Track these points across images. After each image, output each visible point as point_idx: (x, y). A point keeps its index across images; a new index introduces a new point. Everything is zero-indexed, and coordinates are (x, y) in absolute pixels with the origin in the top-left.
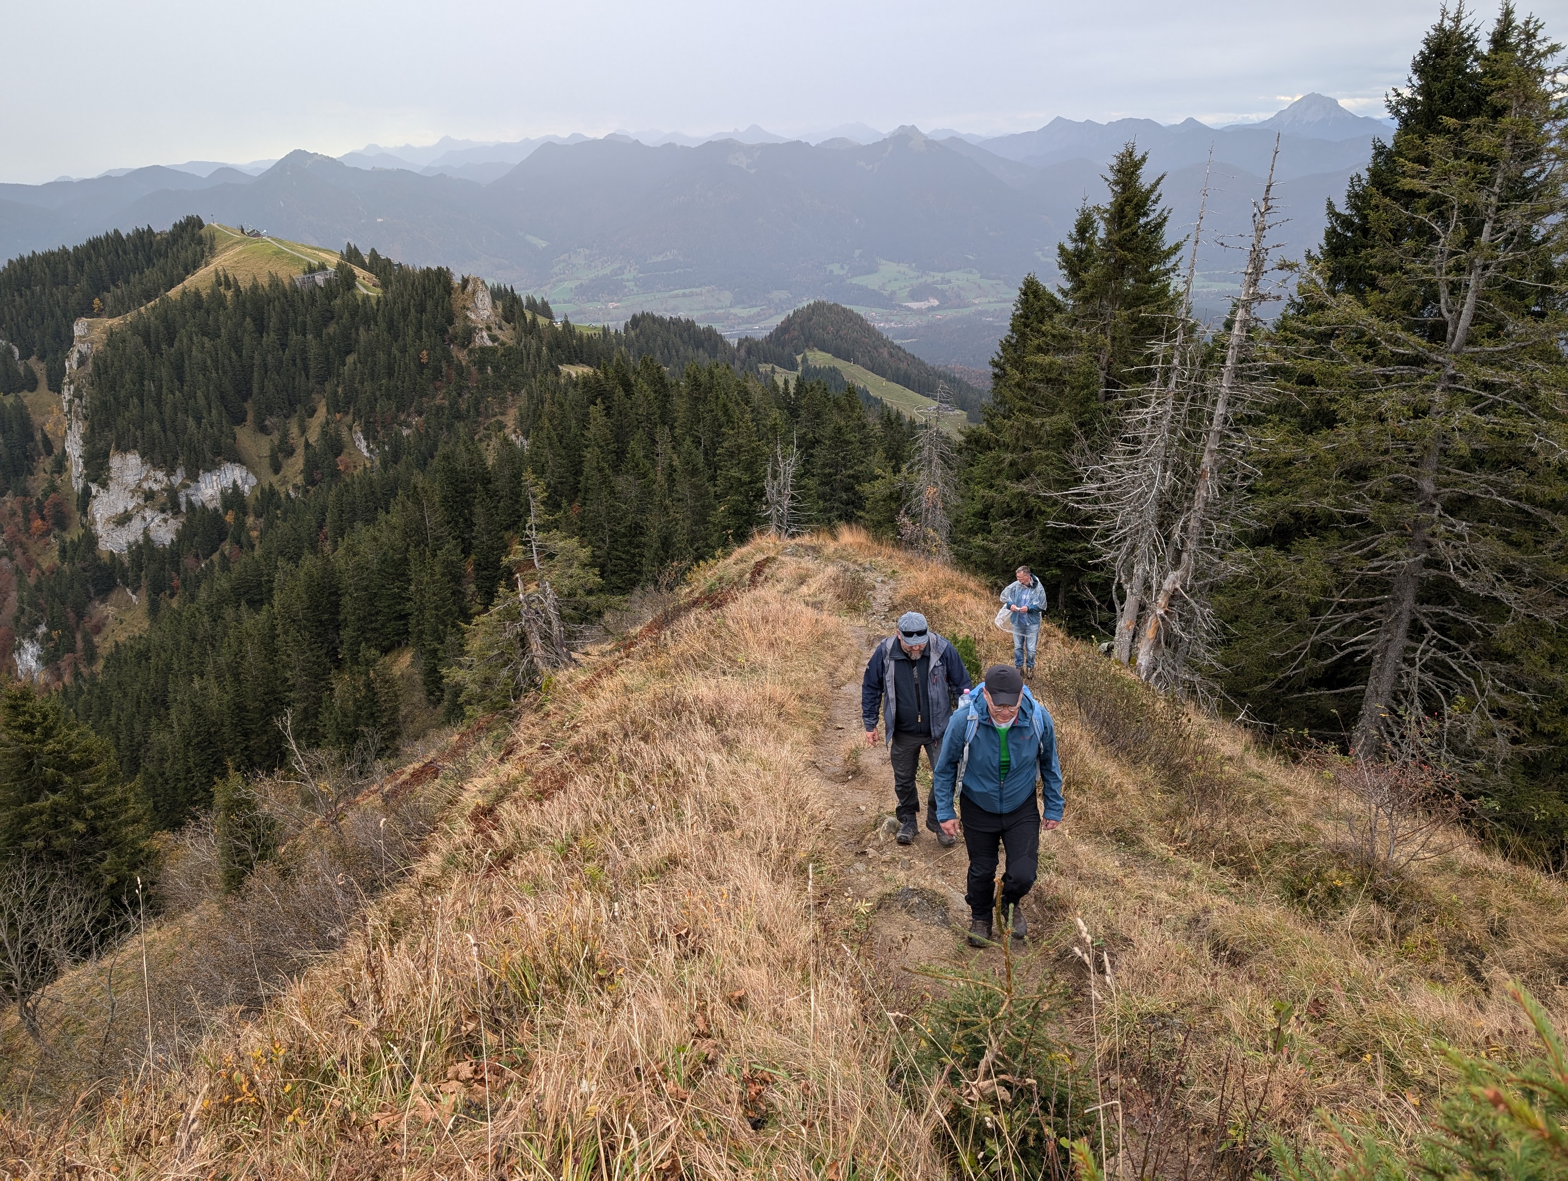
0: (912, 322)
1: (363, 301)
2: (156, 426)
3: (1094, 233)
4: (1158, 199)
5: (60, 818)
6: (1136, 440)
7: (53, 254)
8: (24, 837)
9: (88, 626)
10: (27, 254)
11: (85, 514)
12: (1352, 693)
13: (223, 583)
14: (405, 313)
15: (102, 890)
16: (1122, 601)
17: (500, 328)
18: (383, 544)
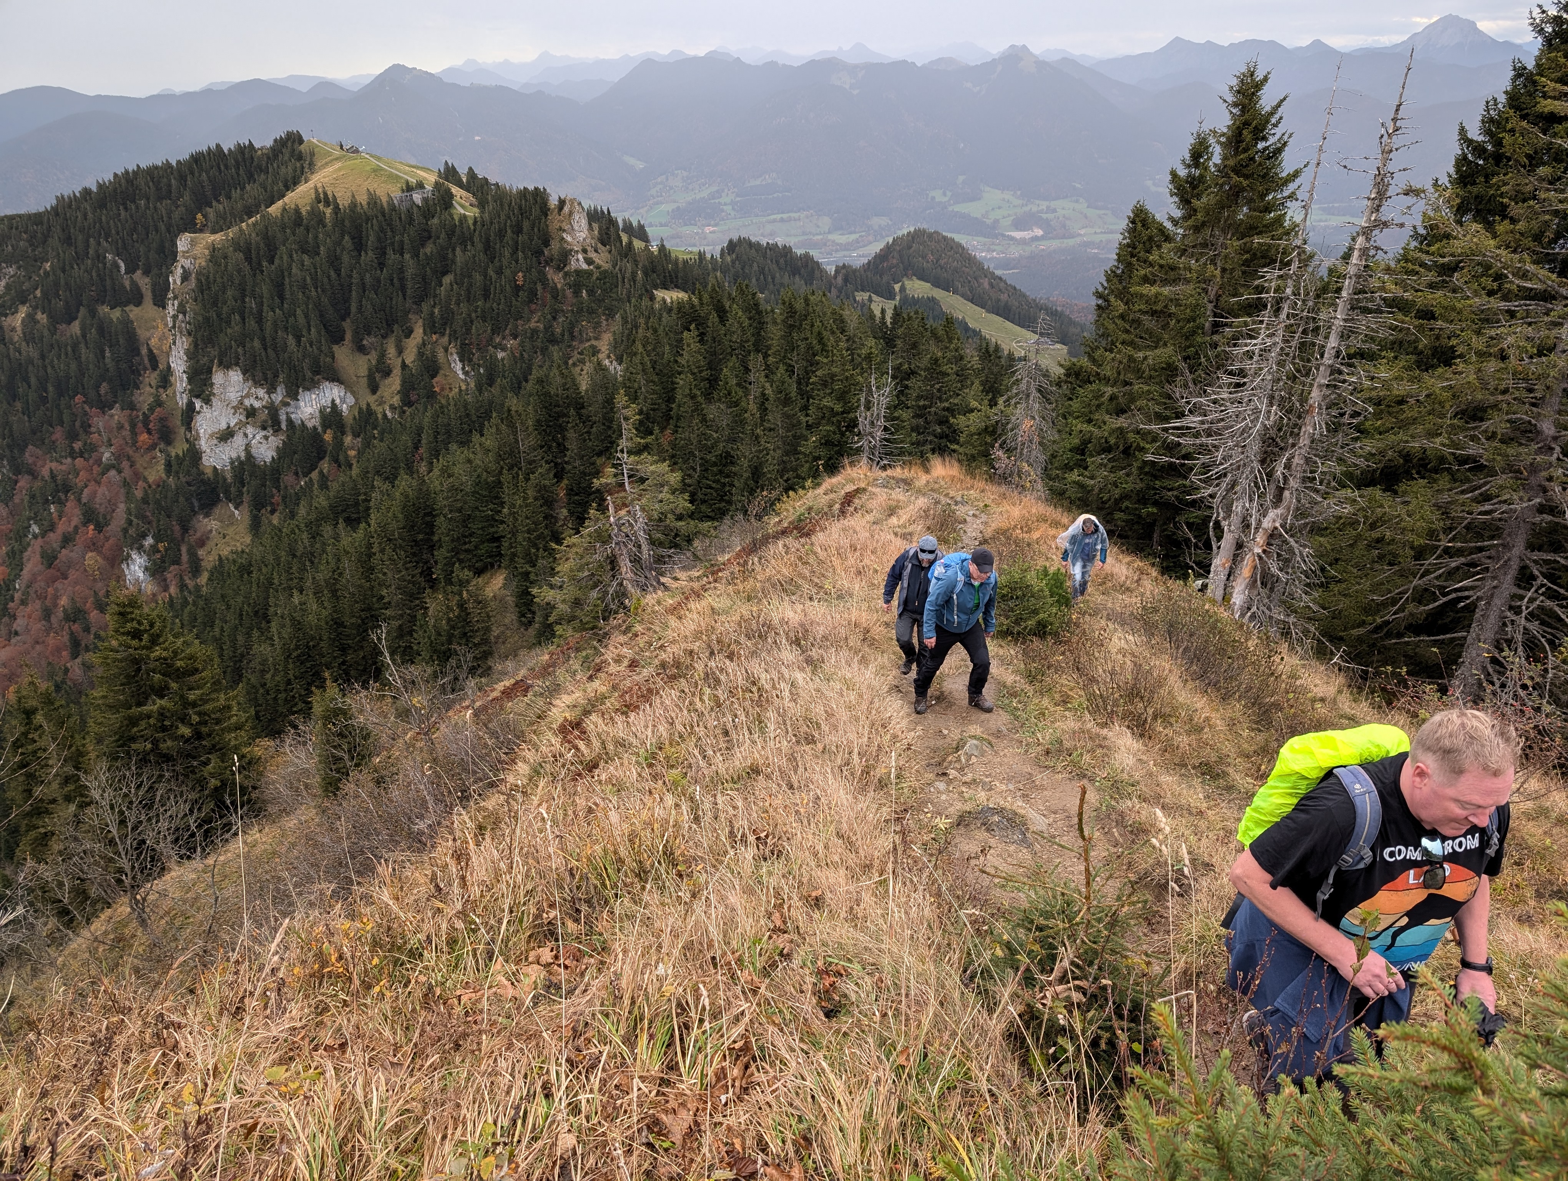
0: (1015, 252)
1: (460, 221)
2: (257, 343)
3: (1209, 159)
4: (1278, 122)
5: (167, 723)
6: (1242, 373)
7: (156, 168)
8: (133, 739)
9: (192, 539)
10: (132, 167)
11: (189, 429)
12: (1453, 640)
13: (322, 501)
14: (501, 234)
15: (206, 792)
16: (1219, 538)
17: (596, 251)
18: (478, 466)
